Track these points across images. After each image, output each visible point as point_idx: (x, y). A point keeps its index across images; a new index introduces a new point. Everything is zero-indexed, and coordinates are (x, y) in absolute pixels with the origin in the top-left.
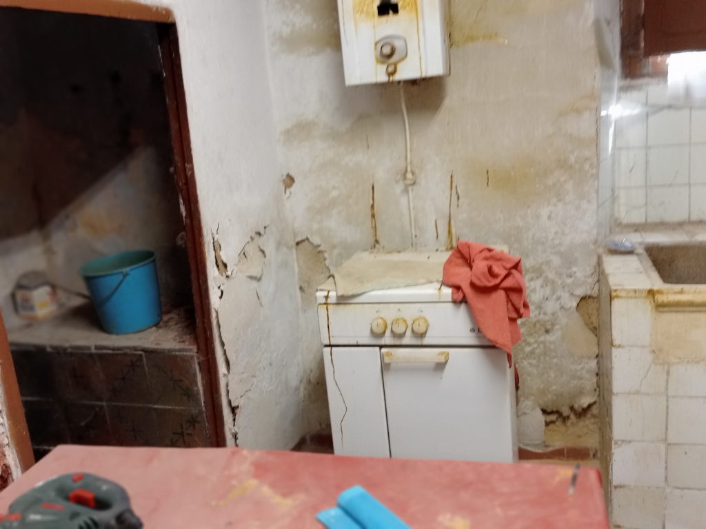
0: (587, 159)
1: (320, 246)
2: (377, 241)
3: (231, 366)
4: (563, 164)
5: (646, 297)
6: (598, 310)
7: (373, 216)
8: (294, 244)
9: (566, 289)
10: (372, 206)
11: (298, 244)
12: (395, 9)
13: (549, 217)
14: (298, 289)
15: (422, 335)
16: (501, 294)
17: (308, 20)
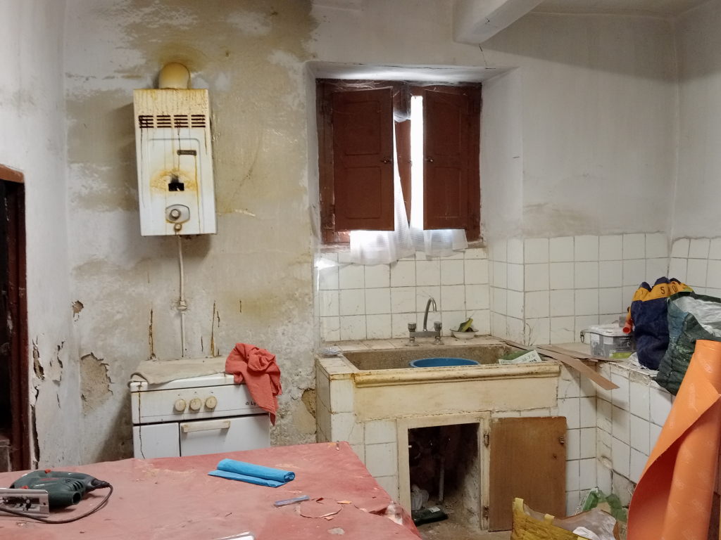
0: (307, 294)
1: (103, 360)
2: (153, 355)
3: (41, 455)
4: (291, 297)
5: (350, 379)
6: (316, 398)
7: (151, 335)
8: (78, 358)
9: (295, 385)
10: (151, 326)
11: (82, 358)
12: (181, 187)
13: (283, 334)
14: (80, 398)
15: (212, 410)
16: (267, 376)
17: (104, 186)
